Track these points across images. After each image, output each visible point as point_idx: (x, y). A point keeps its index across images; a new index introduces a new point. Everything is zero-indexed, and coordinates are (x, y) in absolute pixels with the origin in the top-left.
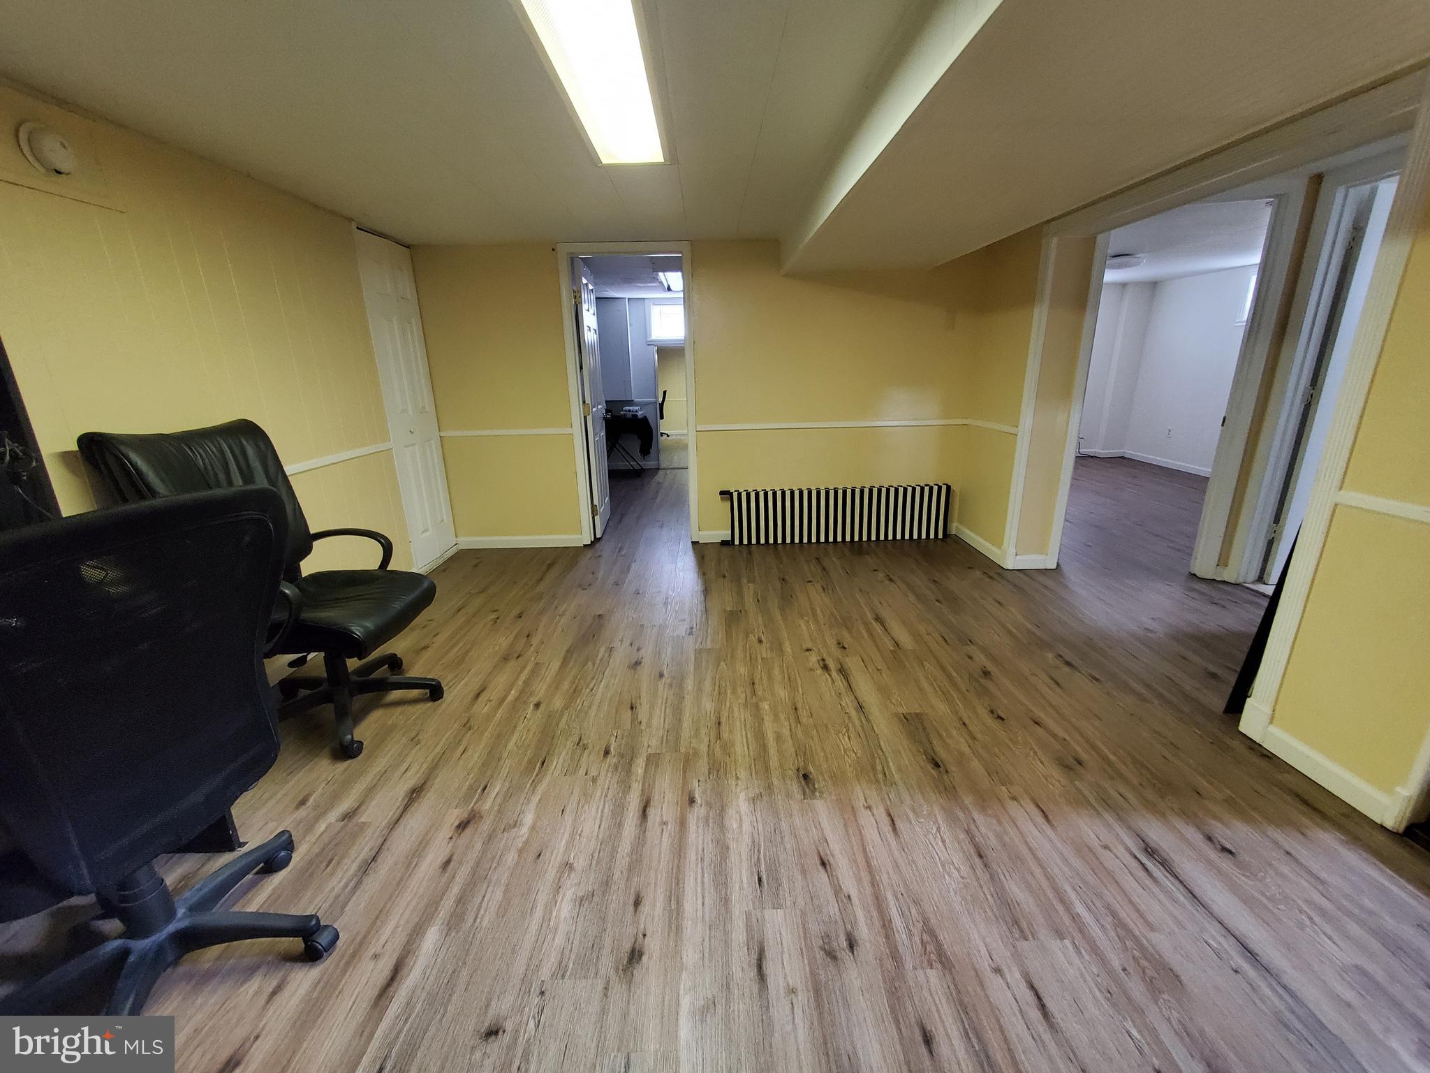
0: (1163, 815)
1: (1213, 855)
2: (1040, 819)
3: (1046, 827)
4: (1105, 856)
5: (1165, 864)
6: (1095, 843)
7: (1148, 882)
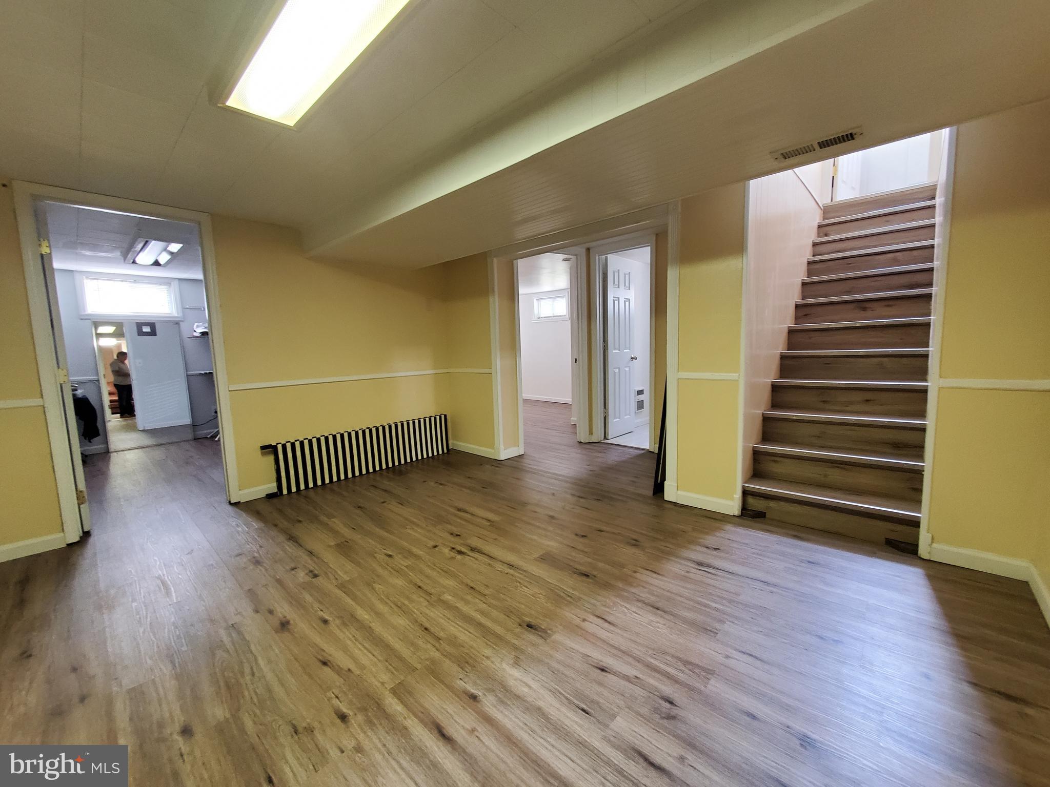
0: (685, 546)
1: (715, 553)
2: (655, 575)
3: (660, 577)
4: (691, 575)
5: (709, 566)
6: (683, 573)
7: (714, 577)
